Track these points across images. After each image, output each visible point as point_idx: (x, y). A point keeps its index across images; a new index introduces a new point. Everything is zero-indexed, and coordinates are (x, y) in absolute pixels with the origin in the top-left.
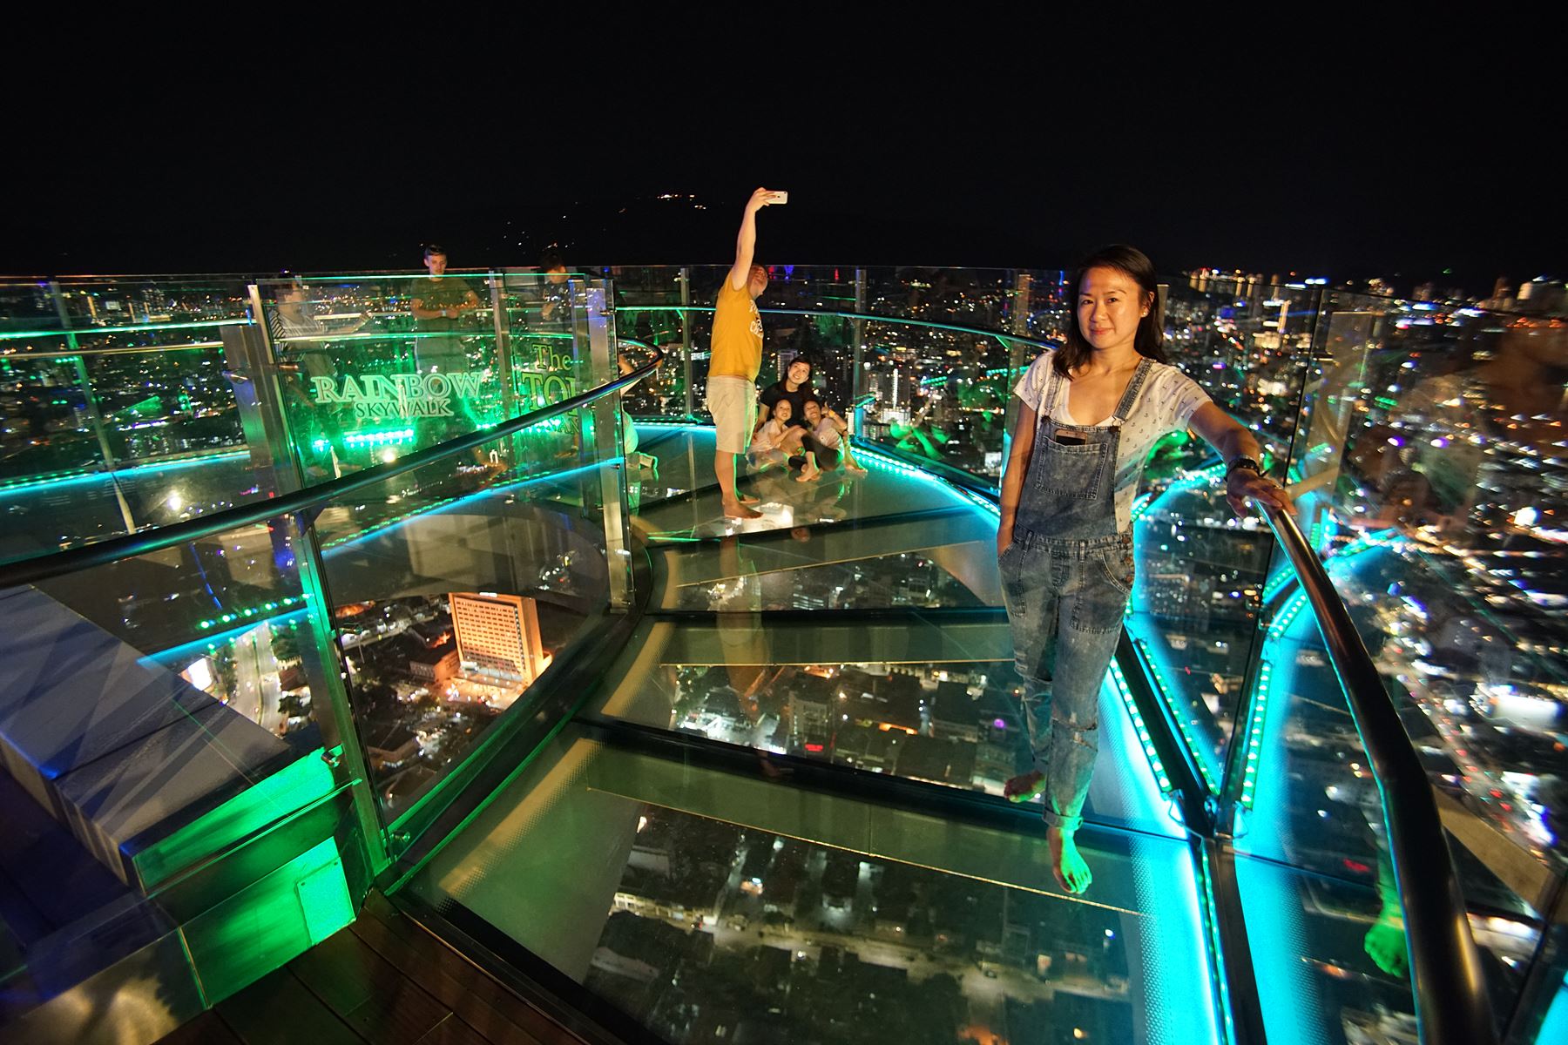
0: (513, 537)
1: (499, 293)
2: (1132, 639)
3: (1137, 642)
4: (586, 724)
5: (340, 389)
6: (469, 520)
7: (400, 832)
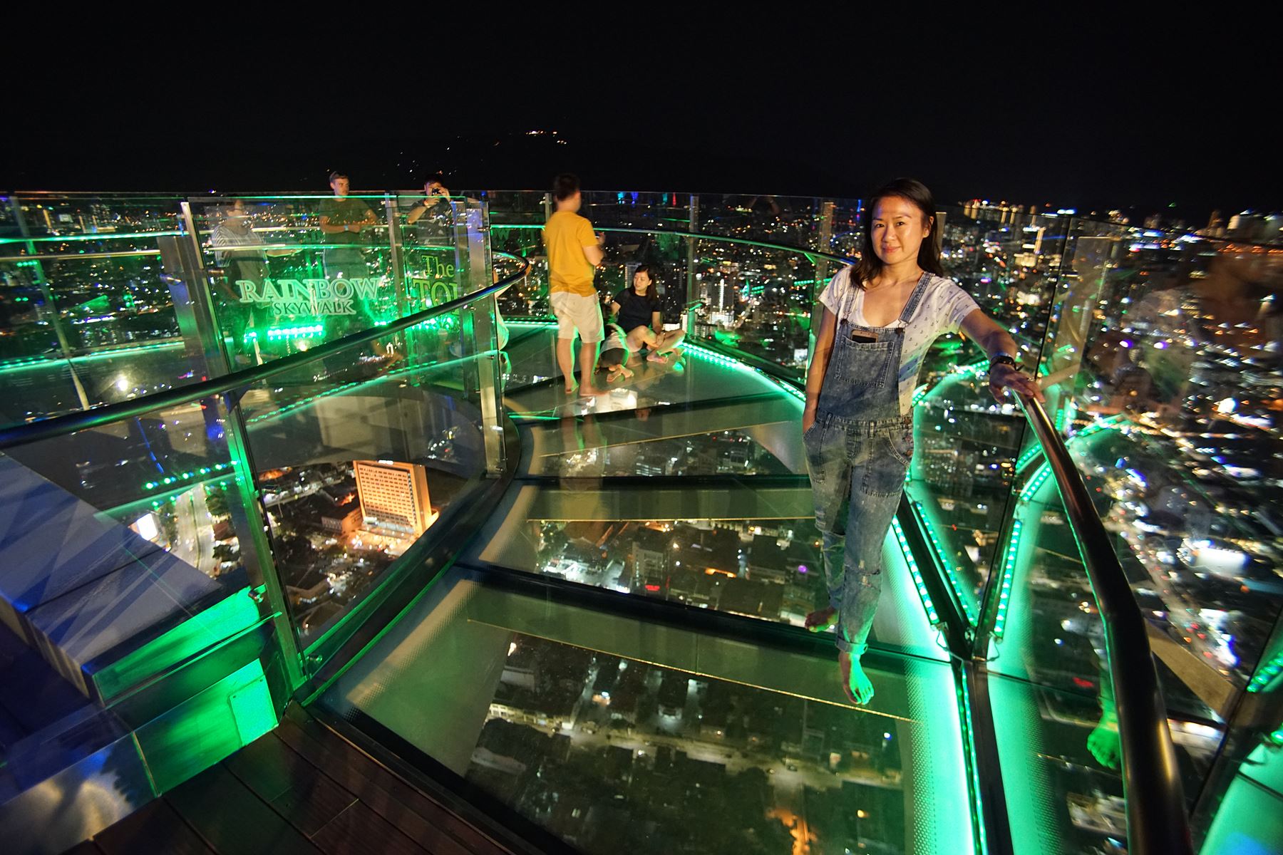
0: (406, 415)
1: (394, 212)
2: (910, 501)
3: (914, 504)
4: (466, 568)
5: (259, 292)
6: (370, 401)
7: (314, 655)
